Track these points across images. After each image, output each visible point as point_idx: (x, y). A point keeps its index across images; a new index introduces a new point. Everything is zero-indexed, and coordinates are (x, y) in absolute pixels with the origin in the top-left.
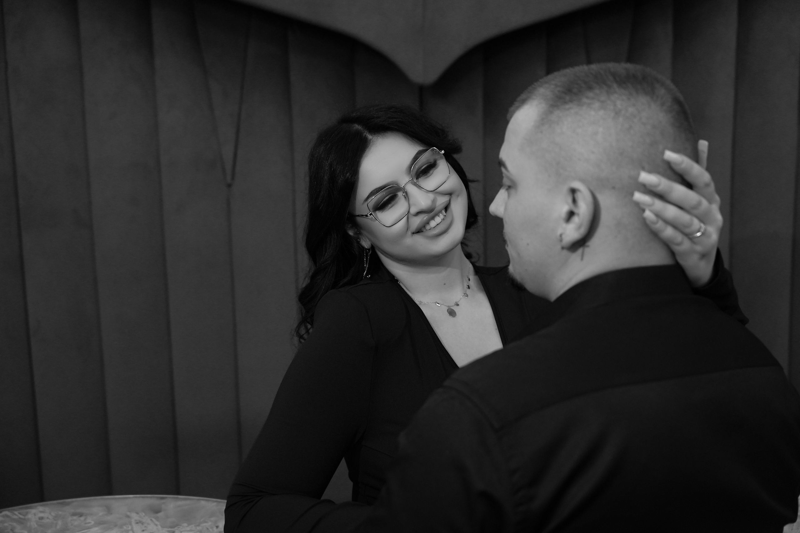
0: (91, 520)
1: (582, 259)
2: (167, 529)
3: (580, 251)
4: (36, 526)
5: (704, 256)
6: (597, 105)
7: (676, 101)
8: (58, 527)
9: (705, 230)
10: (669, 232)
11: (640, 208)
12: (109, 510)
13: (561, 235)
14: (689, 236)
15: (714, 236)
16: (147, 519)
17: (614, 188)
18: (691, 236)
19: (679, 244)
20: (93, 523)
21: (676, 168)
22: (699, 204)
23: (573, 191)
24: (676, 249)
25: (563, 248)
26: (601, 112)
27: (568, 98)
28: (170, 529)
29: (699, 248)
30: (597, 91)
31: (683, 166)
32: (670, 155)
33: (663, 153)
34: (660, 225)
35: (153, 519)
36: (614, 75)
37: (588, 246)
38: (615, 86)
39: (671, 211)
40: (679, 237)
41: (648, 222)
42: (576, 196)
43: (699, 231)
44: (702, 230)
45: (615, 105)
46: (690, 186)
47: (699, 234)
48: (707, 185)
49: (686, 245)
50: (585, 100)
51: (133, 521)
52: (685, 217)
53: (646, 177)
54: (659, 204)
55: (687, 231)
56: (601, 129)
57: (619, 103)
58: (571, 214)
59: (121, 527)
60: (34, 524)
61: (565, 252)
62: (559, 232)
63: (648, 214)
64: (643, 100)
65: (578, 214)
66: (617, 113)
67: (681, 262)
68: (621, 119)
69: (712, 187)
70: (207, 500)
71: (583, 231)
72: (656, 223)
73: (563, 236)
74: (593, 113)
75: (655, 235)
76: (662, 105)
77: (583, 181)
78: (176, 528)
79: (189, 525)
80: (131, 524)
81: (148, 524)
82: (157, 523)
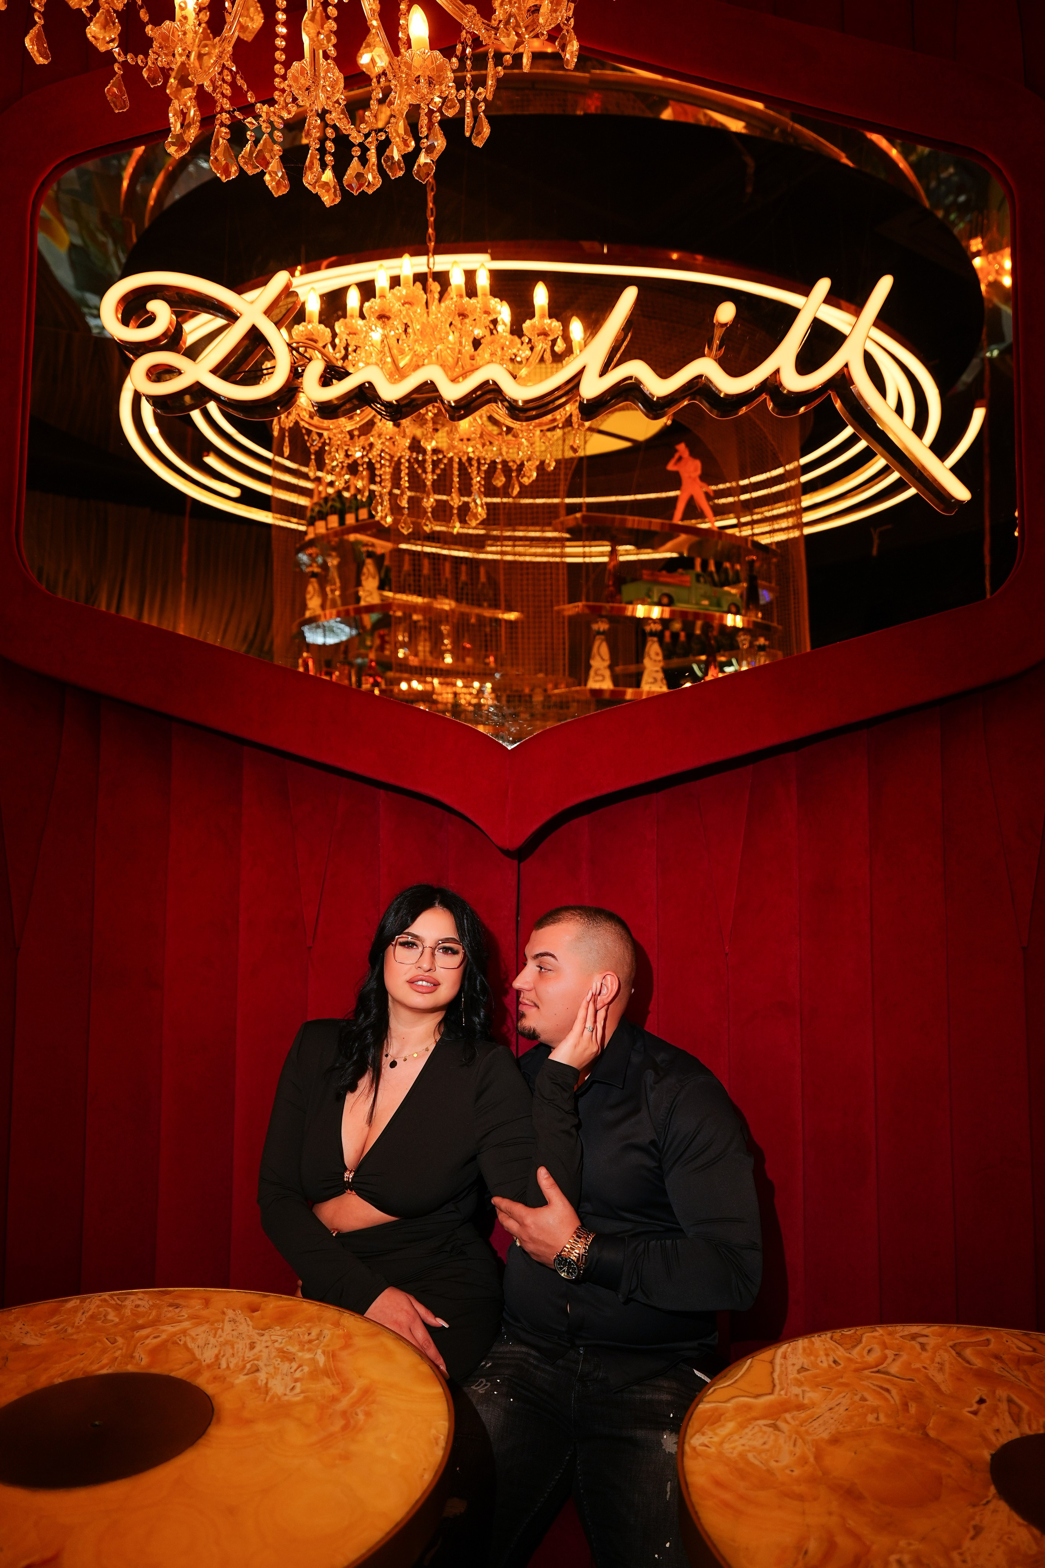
0: (185, 1313)
4: (130, 1314)
8: (151, 1318)
12: (207, 1303)
16: (241, 1318)
20: (186, 1316)
28: (261, 1331)
35: (248, 1319)
51: (227, 1319)
59: (212, 1324)
60: (127, 1312)
79: (282, 1329)
80: (223, 1322)
81: (241, 1323)
82: (250, 1323)
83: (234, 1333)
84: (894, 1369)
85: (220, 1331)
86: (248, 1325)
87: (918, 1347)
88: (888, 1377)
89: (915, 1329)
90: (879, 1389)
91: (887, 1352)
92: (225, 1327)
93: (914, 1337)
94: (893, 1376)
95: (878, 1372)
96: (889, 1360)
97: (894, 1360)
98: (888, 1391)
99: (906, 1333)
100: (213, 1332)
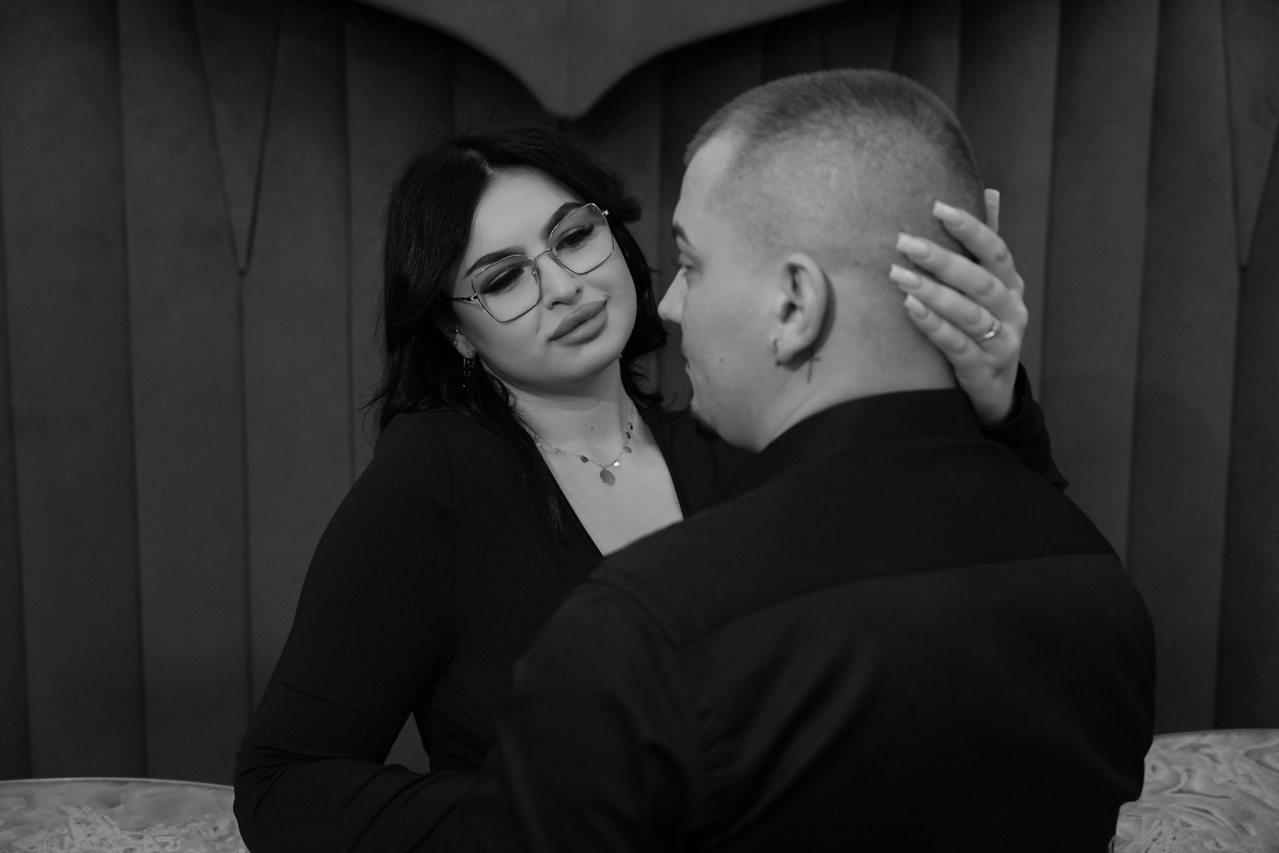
1: (809, 380)
2: (130, 833)
3: (805, 367)
5: (999, 371)
6: (827, 132)
7: (949, 127)
9: (1001, 328)
10: (944, 332)
11: (900, 292)
13: (775, 343)
14: (976, 338)
15: (1013, 339)
16: (95, 817)
17: (857, 264)
18: (978, 339)
19: (961, 351)
21: (952, 230)
22: (991, 286)
23: (793, 270)
24: (956, 358)
25: (779, 363)
26: (834, 144)
27: (780, 123)
28: (135, 833)
29: (991, 358)
30: (827, 111)
31: (963, 227)
32: (943, 210)
33: (931, 207)
34: (930, 319)
35: (106, 817)
36: (852, 86)
37: (818, 360)
38: (854, 102)
39: (947, 298)
40: (960, 339)
41: (911, 315)
42: (797, 277)
43: (991, 330)
44: (995, 328)
45: (855, 132)
46: (975, 259)
47: (991, 334)
48: (1001, 258)
49: (973, 351)
50: (807, 125)
52: (967, 307)
53: (908, 242)
54: (928, 286)
55: (973, 329)
56: (834, 171)
57: (861, 128)
58: (791, 308)
61: (782, 370)
62: (772, 338)
63: (912, 302)
64: (899, 123)
65: (802, 309)
66: (859, 145)
67: (964, 382)
68: (865, 154)
69: (1009, 261)
70: (197, 786)
71: (811, 333)
72: (924, 317)
73: (779, 344)
74: (820, 145)
75: (923, 336)
76: (929, 131)
77: (810, 253)
78: (145, 831)
79: (167, 826)
81: (97, 824)
82: (113, 823)
83: (93, 839)
84: (1197, 785)
85: (67, 839)
86: (111, 826)
87: (1208, 760)
88: (1197, 797)
89: (1189, 739)
90: (1196, 812)
91: (1174, 767)
92: (74, 833)
93: (1195, 748)
94: (1201, 794)
95: (1180, 791)
96: (1184, 777)
97: (1189, 777)
98: (1206, 812)
99: (1181, 745)
100: (57, 840)
